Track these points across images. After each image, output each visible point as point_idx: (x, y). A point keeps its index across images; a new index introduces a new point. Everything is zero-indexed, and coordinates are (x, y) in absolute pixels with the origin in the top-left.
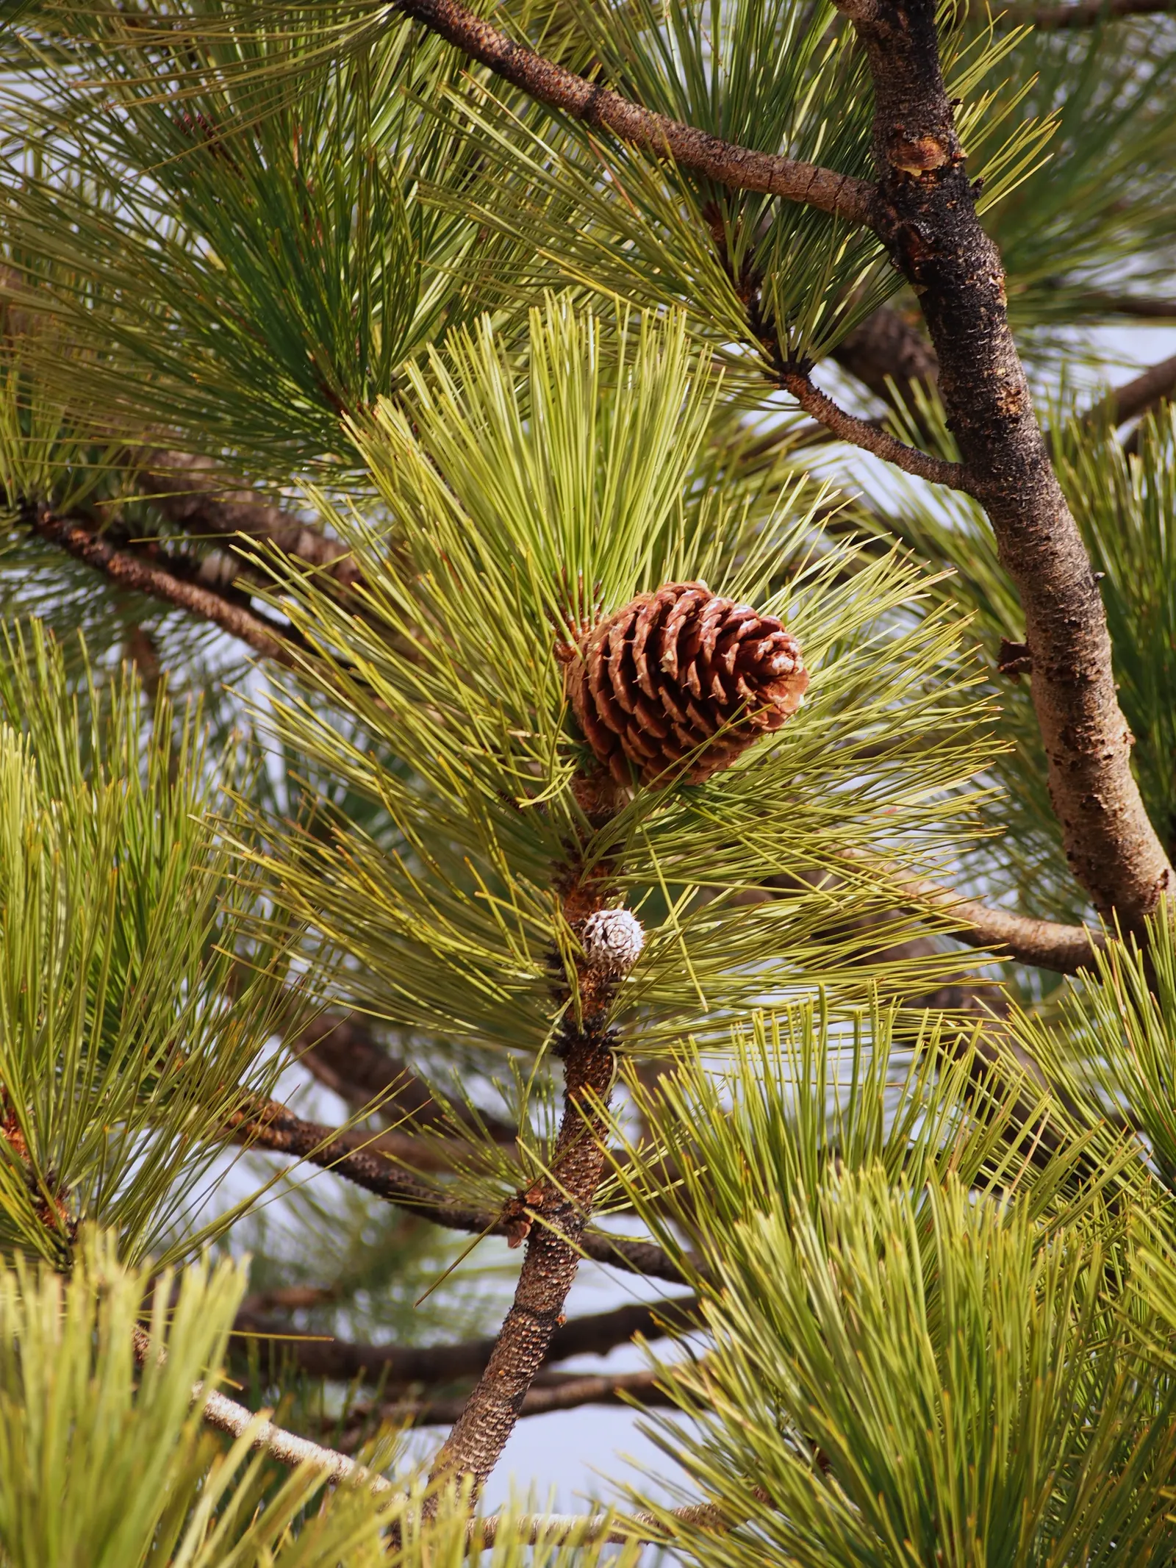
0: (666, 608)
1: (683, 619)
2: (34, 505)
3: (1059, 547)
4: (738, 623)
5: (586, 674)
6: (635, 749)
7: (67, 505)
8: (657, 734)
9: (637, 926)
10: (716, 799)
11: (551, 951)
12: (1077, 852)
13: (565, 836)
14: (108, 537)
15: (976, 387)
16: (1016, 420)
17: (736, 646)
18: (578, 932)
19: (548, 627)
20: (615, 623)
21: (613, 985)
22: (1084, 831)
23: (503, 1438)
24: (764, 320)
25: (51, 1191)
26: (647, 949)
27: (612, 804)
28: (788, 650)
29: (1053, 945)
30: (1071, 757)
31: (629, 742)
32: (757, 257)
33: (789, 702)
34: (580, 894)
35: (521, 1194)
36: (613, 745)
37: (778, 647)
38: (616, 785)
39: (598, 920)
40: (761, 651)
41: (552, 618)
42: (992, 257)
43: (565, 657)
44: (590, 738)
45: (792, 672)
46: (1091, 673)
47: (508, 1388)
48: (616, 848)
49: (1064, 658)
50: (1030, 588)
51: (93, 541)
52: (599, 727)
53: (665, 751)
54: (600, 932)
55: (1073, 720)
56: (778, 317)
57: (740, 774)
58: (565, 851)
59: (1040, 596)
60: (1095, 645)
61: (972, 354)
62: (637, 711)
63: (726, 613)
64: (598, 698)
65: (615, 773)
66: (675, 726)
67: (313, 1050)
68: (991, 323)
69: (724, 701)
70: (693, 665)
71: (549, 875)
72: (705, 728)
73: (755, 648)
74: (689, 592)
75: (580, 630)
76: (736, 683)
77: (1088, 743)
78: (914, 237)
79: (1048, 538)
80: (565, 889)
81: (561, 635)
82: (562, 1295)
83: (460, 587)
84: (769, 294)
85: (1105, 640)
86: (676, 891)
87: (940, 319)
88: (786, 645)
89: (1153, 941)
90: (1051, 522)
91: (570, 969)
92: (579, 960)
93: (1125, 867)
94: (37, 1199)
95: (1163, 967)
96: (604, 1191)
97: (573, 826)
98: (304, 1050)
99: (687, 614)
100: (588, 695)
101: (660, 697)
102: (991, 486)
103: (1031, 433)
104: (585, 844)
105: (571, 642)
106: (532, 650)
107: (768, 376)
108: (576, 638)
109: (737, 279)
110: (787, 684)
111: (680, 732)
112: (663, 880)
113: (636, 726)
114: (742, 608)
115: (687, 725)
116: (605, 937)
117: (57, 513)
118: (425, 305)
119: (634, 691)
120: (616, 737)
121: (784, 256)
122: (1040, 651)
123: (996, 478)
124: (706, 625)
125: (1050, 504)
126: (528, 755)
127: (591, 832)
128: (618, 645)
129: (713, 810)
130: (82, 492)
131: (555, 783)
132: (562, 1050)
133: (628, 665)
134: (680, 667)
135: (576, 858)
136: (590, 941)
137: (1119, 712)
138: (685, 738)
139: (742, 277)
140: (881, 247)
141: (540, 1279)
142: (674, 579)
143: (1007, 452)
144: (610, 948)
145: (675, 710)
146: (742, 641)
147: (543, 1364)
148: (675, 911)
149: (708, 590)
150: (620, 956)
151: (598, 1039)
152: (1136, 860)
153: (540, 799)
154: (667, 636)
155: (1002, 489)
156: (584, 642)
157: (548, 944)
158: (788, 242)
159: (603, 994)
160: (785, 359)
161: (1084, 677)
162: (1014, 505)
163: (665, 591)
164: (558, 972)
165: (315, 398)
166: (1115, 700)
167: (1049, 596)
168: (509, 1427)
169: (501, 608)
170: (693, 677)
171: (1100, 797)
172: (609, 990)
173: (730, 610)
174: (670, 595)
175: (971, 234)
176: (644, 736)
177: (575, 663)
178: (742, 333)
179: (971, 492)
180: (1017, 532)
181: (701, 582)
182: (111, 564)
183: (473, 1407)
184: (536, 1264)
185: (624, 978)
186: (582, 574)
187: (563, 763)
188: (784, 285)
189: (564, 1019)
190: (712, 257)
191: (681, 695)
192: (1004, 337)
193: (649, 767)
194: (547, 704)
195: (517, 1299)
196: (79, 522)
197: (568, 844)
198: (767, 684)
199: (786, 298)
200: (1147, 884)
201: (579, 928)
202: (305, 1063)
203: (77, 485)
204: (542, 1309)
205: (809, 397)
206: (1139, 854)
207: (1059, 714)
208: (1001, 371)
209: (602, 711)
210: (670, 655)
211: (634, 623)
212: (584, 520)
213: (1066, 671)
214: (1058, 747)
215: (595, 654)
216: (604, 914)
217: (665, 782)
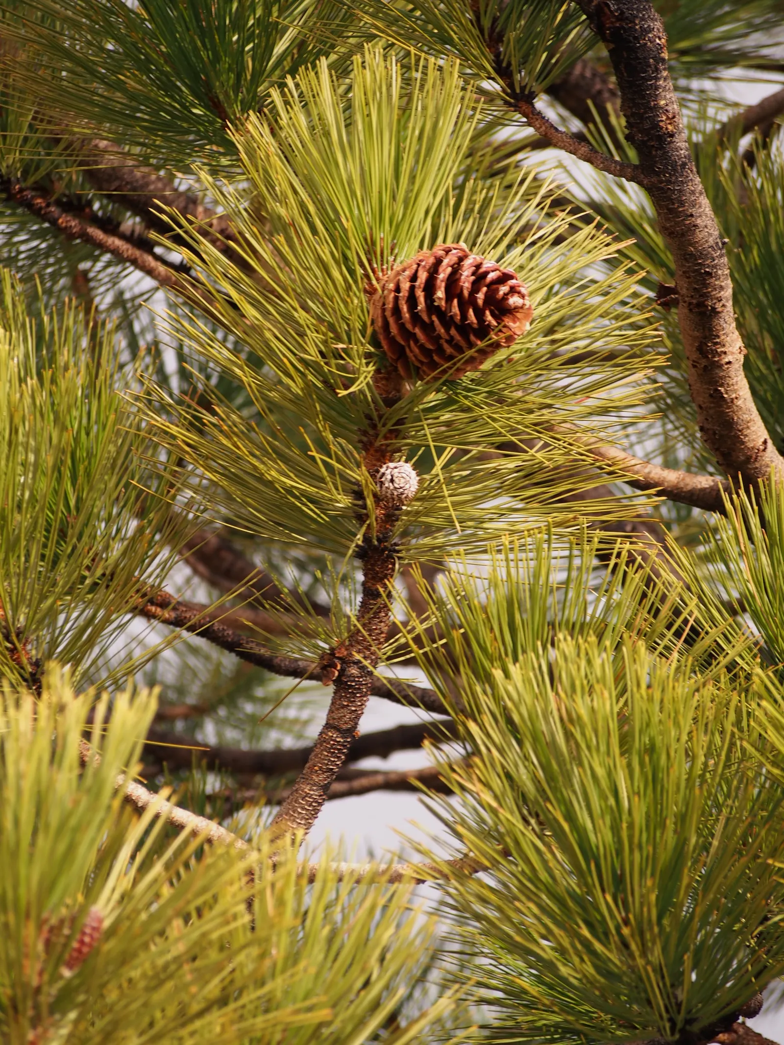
0: (439, 261)
1: (449, 269)
2: (9, 180)
3: (699, 221)
4: (486, 273)
5: (384, 304)
6: (415, 356)
7: (31, 180)
8: (430, 346)
9: (413, 474)
10: (470, 390)
11: (356, 488)
12: (707, 426)
13: (367, 412)
14: (58, 203)
15: (646, 113)
16: (672, 135)
17: (485, 289)
18: (373, 476)
19: (360, 271)
20: (404, 270)
21: (397, 512)
22: (711, 412)
23: (317, 811)
24: (504, 65)
25: (19, 640)
26: (421, 489)
27: (399, 391)
28: (519, 293)
29: (689, 488)
30: (704, 362)
31: (411, 351)
32: (501, 22)
33: (519, 327)
34: (376, 451)
35: (332, 649)
36: (400, 352)
37: (513, 290)
38: (401, 378)
39: (388, 469)
40: (501, 293)
41: (362, 265)
42: (658, 25)
43: (370, 292)
44: (385, 347)
45: (522, 308)
46: (718, 307)
47: (320, 778)
48: (401, 422)
49: (701, 296)
50: (679, 249)
51: (48, 205)
52: (391, 340)
53: (436, 358)
54: (389, 477)
55: (705, 338)
56: (513, 62)
57: (485, 373)
58: (367, 422)
59: (685, 255)
60: (722, 288)
61: (645, 90)
62: (417, 331)
63: (478, 266)
64: (391, 321)
65: (401, 371)
66: (442, 342)
67: (193, 553)
68: (657, 70)
69: (475, 326)
70: (455, 301)
71: (356, 438)
72: (463, 343)
73: (497, 290)
74: (454, 251)
75: (380, 274)
76: (484, 314)
77: (716, 353)
78: (606, 10)
79: (692, 215)
80: (366, 446)
81: (367, 276)
82: (358, 717)
83: (301, 244)
84: (509, 48)
85: (729, 285)
86: (440, 451)
87: (622, 67)
88: (518, 289)
89: (764, 497)
90: (694, 204)
91: (370, 502)
92: (375, 495)
93: (738, 437)
94: (9, 645)
95: (771, 515)
96: (388, 649)
97: (372, 406)
98: (187, 554)
99: (452, 266)
100: (385, 318)
101: (433, 322)
102: (654, 179)
103: (681, 145)
104: (380, 417)
105: (374, 282)
106: (349, 288)
107: (506, 103)
108: (378, 279)
109: (486, 37)
110: (518, 315)
111: (446, 346)
112: (432, 444)
113: (416, 341)
114: (489, 263)
115: (451, 341)
116: (392, 481)
117: (24, 185)
118: (280, 48)
119: (416, 317)
120: (403, 347)
121: (519, 20)
122: (684, 291)
123: (657, 174)
124: (465, 274)
125: (693, 192)
126: (343, 359)
127: (384, 409)
128: (406, 286)
129: (466, 397)
130: (42, 172)
131: (362, 379)
132: (362, 554)
133: (412, 300)
134: (447, 302)
135: (374, 427)
136: (382, 483)
137: (737, 333)
138: (449, 350)
139: (490, 36)
140: (584, 17)
141: (344, 707)
142: (444, 242)
143: (666, 157)
144: (396, 488)
145: (443, 331)
146: (488, 286)
147: (345, 763)
148: (440, 463)
149: (467, 250)
150: (402, 494)
151: (386, 548)
152: (746, 432)
153: (352, 390)
154: (438, 281)
155: (661, 182)
156: (383, 282)
157: (354, 484)
158: (521, 12)
159: (390, 517)
160: (518, 91)
161: (714, 309)
162: (669, 193)
163: (438, 250)
164: (360, 503)
165: (206, 107)
166: (734, 325)
167: (691, 254)
168: (320, 804)
169: (327, 257)
170: (455, 309)
171: (722, 390)
172: (394, 515)
173: (481, 263)
174: (442, 253)
175: (645, 9)
176: (422, 347)
177: (376, 297)
178: (488, 73)
179: (640, 183)
180: (671, 211)
181: (462, 245)
182: (60, 221)
183: (297, 790)
184: (341, 697)
185: (404, 508)
186: (383, 236)
187: (367, 364)
188: (518, 40)
189: (364, 536)
190: (471, 21)
191: (446, 320)
192: (665, 79)
193: (425, 368)
194: (358, 325)
195: (328, 719)
196: (39, 193)
197: (369, 417)
198: (504, 315)
199: (519, 50)
200: (753, 448)
201: (374, 473)
202: (187, 562)
203: (37, 168)
204: (344, 727)
205: (533, 117)
206: (748, 428)
207: (696, 334)
208: (662, 102)
209: (394, 330)
210: (440, 294)
211: (417, 271)
212: (386, 199)
213: (701, 305)
214: (695, 356)
215: (391, 291)
216: (392, 465)
217: (436, 379)
